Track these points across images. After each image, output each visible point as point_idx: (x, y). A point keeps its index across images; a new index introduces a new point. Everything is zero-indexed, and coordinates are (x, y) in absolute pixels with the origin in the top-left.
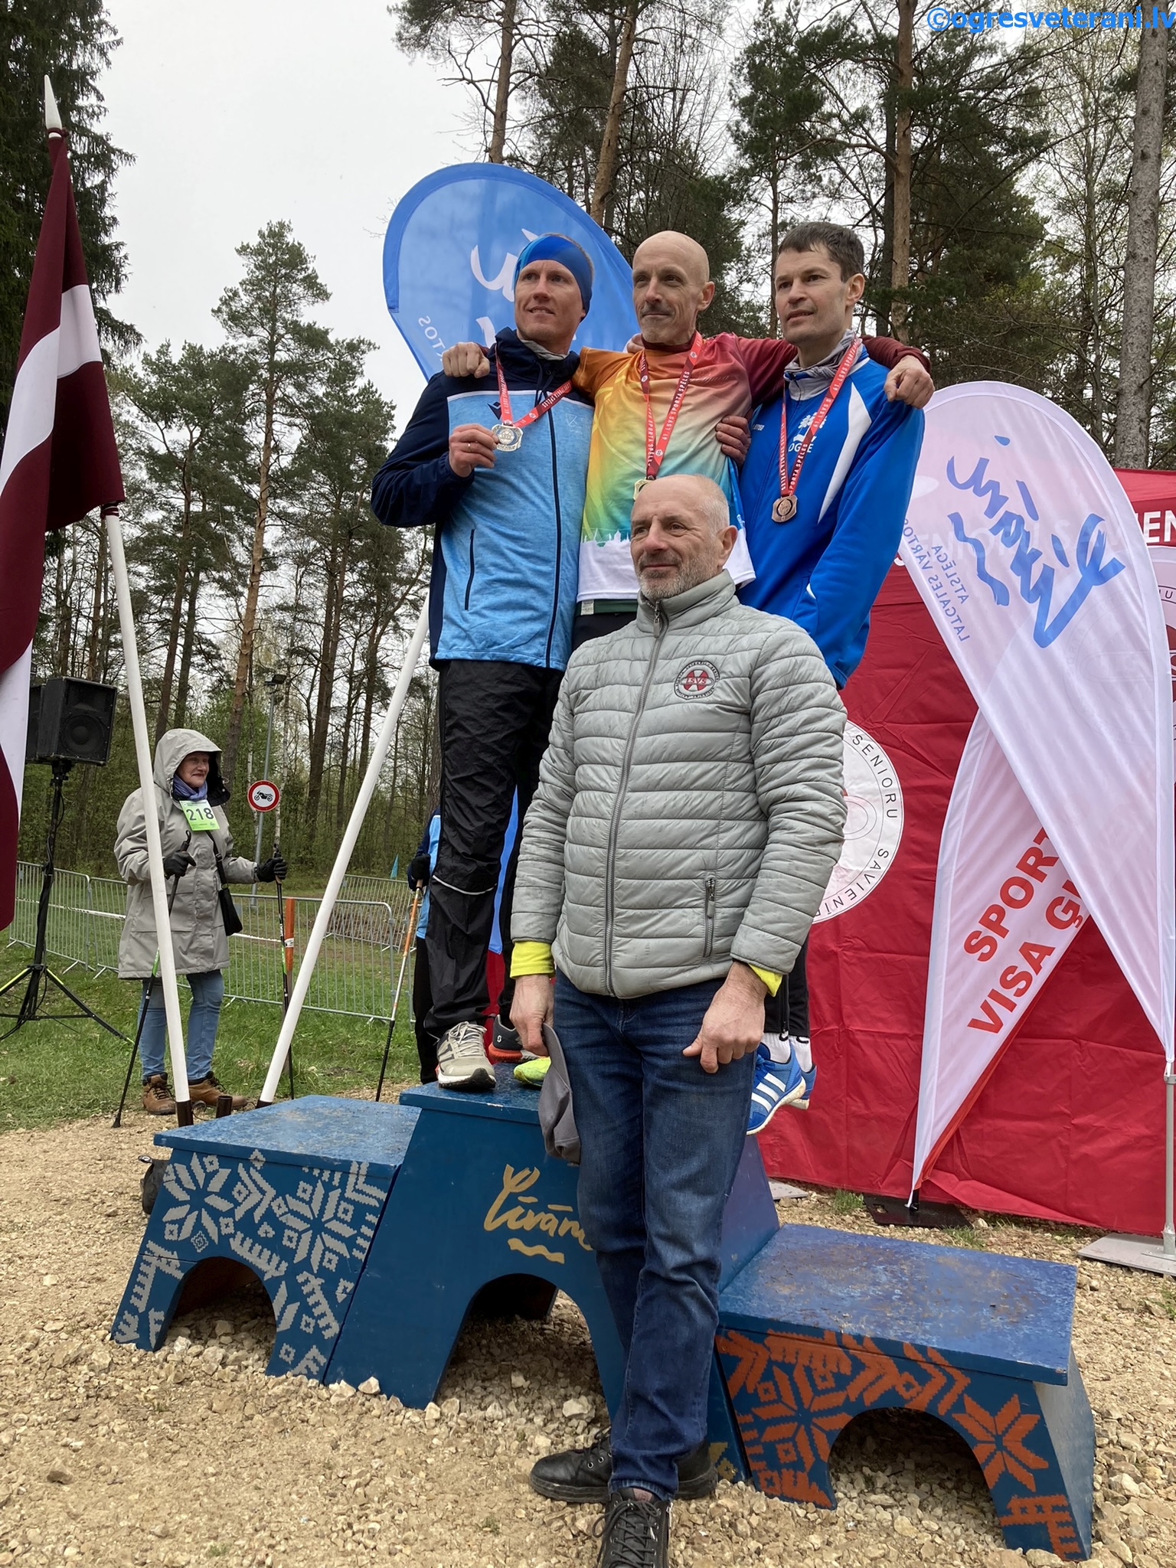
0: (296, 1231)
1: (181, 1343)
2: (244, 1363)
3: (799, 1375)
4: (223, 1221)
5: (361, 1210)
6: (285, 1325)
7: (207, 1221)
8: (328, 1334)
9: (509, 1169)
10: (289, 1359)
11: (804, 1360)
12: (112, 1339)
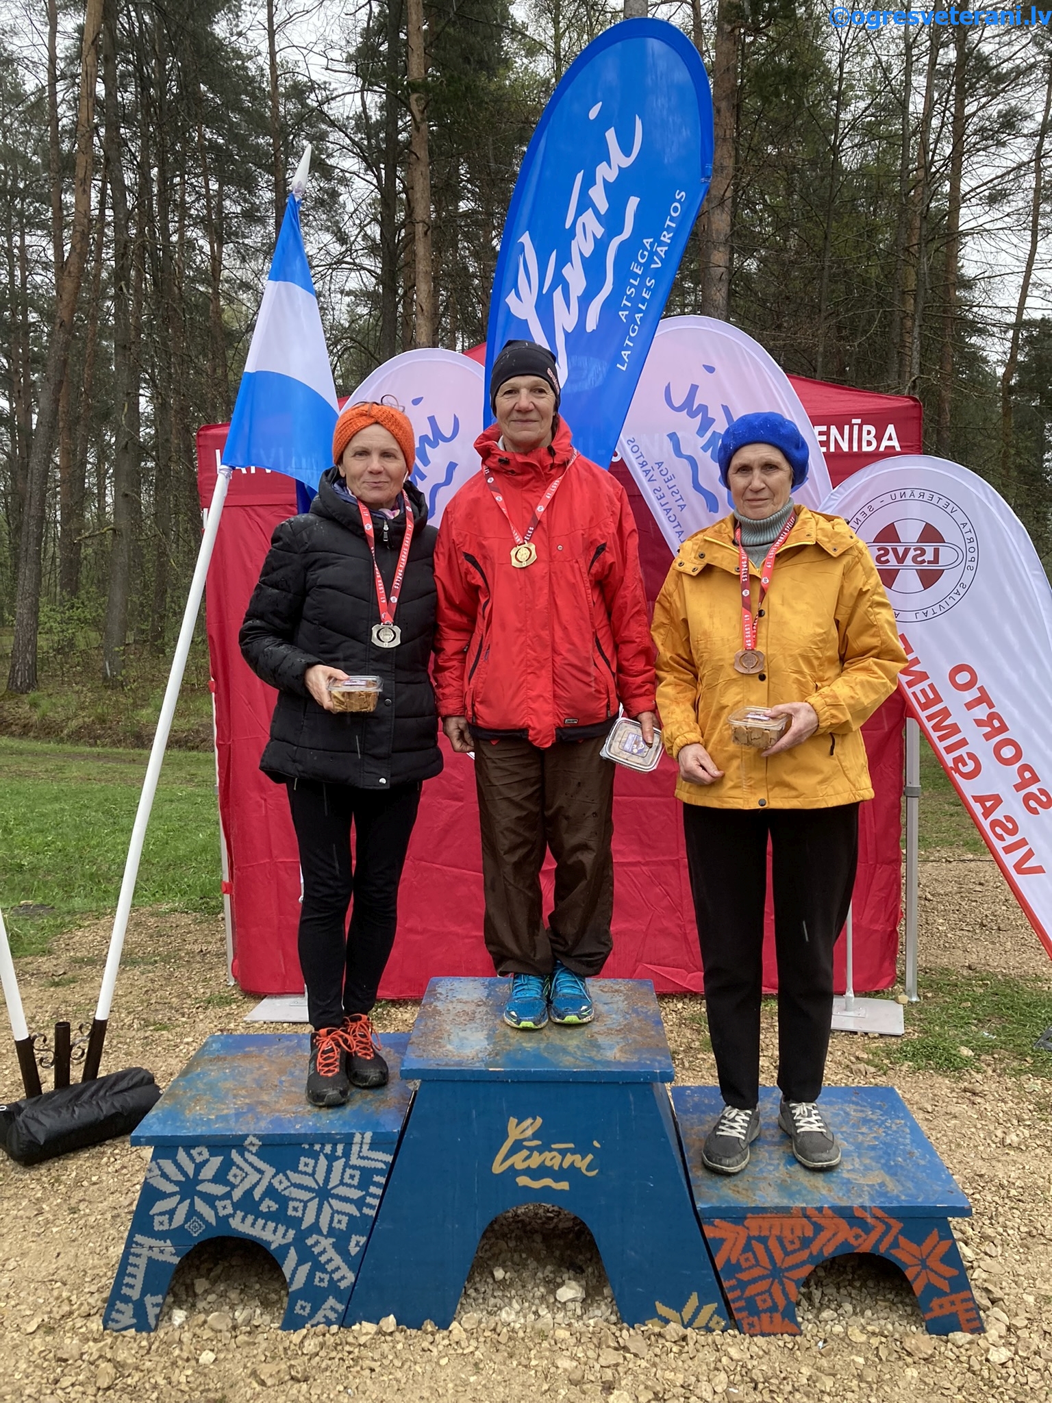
0: (301, 1201)
1: (176, 1315)
2: (254, 1323)
3: (773, 1244)
4: (219, 1204)
5: (367, 1174)
7: (200, 1206)
8: (343, 1285)
9: (513, 1121)
10: (306, 1313)
11: (776, 1232)
12: (105, 1329)
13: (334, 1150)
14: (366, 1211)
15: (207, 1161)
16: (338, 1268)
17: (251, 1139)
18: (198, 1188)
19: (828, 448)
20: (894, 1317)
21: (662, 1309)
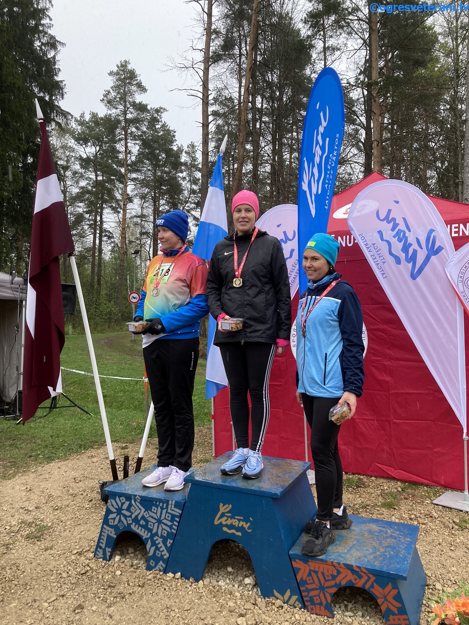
0: (153, 523)
1: (117, 558)
2: (139, 566)
3: (320, 575)
4: (128, 519)
5: (173, 516)
6: (151, 554)
7: (123, 519)
8: (165, 557)
9: (221, 505)
10: (153, 565)
11: (321, 570)
12: (94, 557)
13: (163, 506)
14: (173, 530)
15: (124, 503)
16: (163, 551)
17: (137, 497)
18: (122, 512)
21: (276, 593)
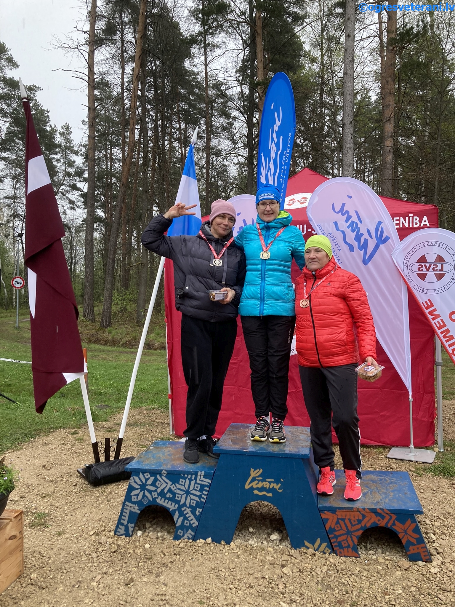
0: (180, 495)
1: (139, 533)
2: (164, 537)
3: (347, 521)
4: (153, 493)
5: (202, 487)
6: (179, 524)
7: (147, 494)
8: (194, 526)
9: (252, 470)
10: (181, 534)
11: (348, 517)
12: (115, 535)
13: (191, 477)
14: (202, 500)
15: (149, 478)
16: (192, 520)
17: (164, 471)
18: (147, 487)
19: (400, 226)
20: (398, 555)
21: (307, 543)
